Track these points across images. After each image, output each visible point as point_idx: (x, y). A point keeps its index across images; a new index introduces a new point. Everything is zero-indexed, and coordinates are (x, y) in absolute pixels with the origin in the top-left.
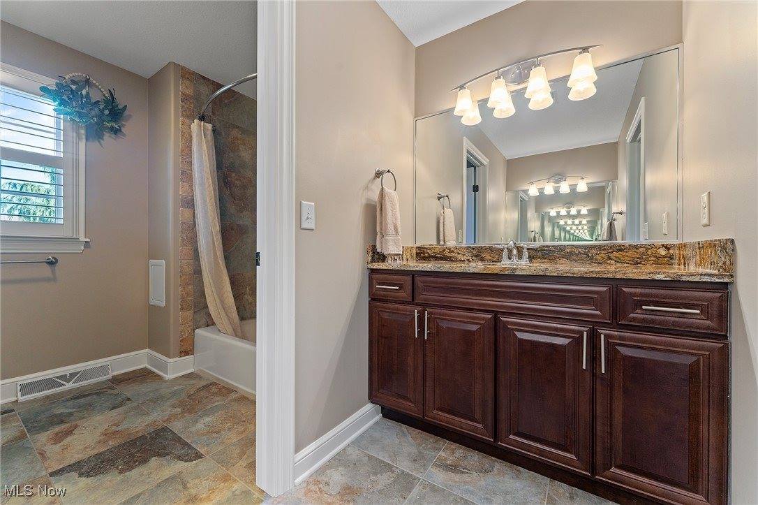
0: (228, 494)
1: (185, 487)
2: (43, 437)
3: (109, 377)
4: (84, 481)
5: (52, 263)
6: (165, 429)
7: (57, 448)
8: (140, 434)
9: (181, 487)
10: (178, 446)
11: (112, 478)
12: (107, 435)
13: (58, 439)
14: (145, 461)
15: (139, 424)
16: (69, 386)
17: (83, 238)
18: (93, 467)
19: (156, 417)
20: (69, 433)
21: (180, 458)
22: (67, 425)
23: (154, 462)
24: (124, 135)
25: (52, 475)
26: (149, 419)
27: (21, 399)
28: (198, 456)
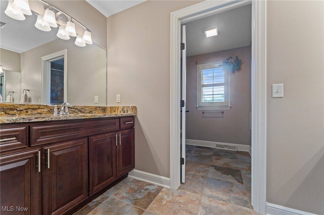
0: (241, 197)
1: (232, 187)
2: (215, 157)
3: (236, 150)
4: (214, 170)
5: (223, 113)
6: (239, 171)
7: (215, 161)
8: (232, 168)
9: (231, 186)
10: (239, 177)
11: (219, 173)
12: (226, 164)
13: (216, 159)
14: (228, 174)
15: (234, 166)
16: (226, 149)
17: (230, 106)
18: (218, 168)
19: (240, 166)
20: (219, 159)
21: (237, 180)
22: (220, 157)
23: (230, 176)
24: (241, 69)
25: (211, 165)
26: (238, 166)
27: (216, 148)
28: (242, 183)
